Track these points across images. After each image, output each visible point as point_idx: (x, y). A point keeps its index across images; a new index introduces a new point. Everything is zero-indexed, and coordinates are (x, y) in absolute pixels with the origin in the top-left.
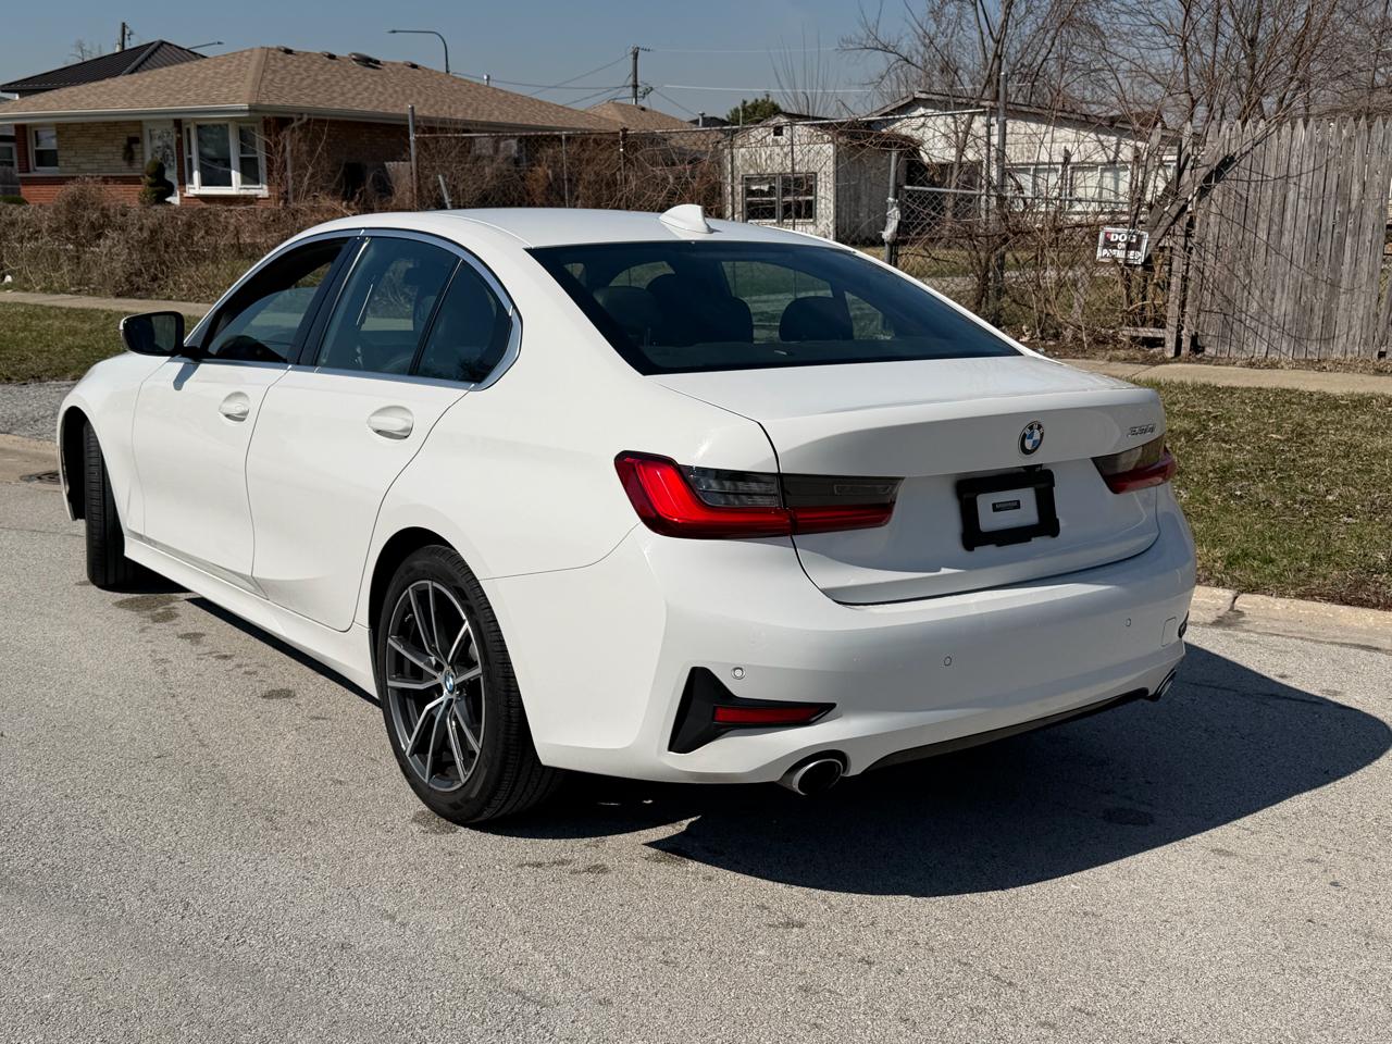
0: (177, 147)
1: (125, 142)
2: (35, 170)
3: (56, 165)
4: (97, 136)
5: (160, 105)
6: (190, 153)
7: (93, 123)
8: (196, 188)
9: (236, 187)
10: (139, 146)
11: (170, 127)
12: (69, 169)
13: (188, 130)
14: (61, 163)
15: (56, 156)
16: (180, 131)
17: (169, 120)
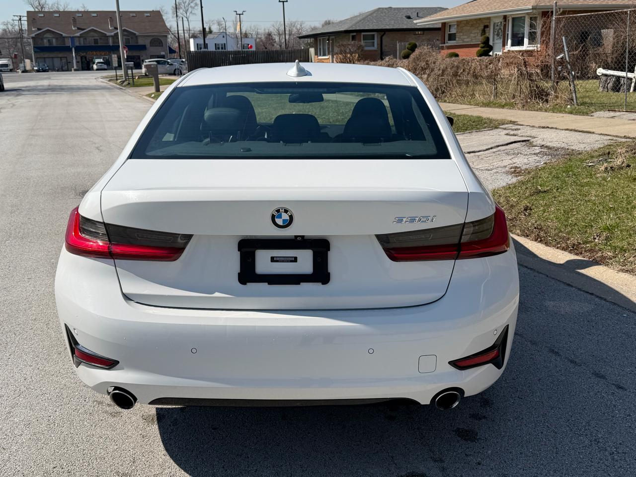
0: (504, 28)
1: (483, 28)
2: (447, 43)
3: (455, 40)
4: (472, 26)
5: (495, 9)
6: (508, 31)
7: (471, 20)
8: (509, 47)
9: (526, 46)
10: (488, 29)
11: (501, 20)
12: (460, 41)
13: (509, 20)
14: (457, 39)
15: (455, 36)
16: (505, 21)
17: (500, 16)
